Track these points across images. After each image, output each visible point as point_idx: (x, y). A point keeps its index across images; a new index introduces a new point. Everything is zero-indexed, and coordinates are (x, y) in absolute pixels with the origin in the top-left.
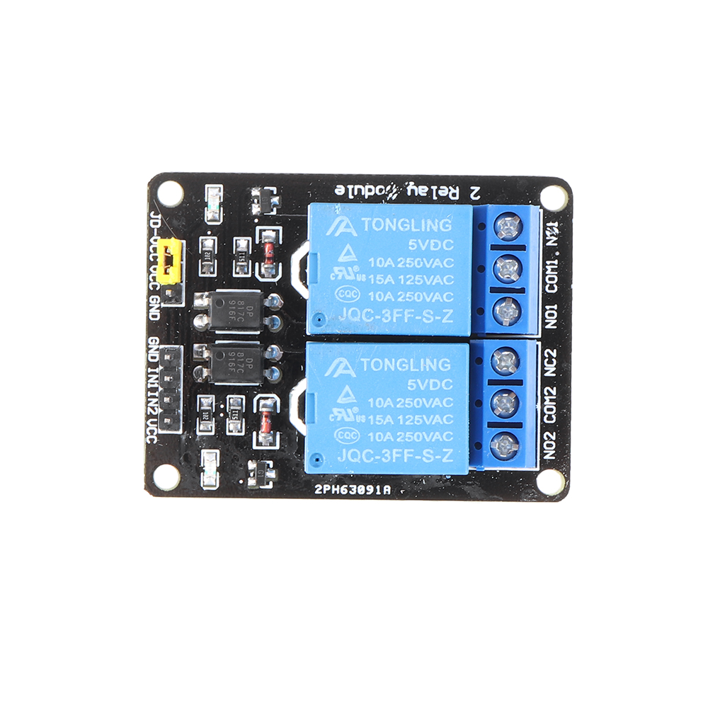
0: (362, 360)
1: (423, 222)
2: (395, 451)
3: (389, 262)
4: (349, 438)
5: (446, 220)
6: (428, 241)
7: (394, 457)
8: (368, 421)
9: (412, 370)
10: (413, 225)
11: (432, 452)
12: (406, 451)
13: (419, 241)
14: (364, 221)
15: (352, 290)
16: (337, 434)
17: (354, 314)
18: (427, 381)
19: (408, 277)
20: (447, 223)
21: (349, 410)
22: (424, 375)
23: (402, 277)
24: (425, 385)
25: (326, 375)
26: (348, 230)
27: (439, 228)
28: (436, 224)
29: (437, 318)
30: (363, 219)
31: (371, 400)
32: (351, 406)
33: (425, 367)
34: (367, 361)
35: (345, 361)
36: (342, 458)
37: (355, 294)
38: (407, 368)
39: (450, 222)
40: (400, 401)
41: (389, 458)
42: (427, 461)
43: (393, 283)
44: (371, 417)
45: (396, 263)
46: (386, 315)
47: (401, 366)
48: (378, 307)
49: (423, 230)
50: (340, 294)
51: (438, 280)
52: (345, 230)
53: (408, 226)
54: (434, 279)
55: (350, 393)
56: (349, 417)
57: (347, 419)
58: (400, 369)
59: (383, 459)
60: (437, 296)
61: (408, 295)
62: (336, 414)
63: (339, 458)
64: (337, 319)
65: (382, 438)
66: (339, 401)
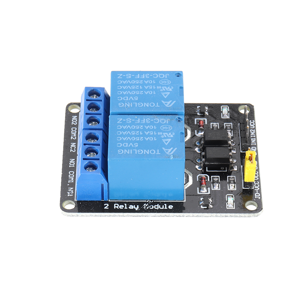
0: (159, 106)
1: (131, 153)
2: (144, 77)
3: (147, 139)
4: (164, 81)
5: (121, 153)
6: (129, 146)
7: (144, 75)
8: (156, 86)
9: (136, 103)
10: (136, 152)
11: (127, 77)
12: (139, 77)
13: (133, 146)
14: (159, 153)
15: (164, 129)
16: (169, 83)
17: (163, 121)
18: (129, 99)
19: (138, 134)
20: (120, 153)
21: (164, 90)
22: (131, 101)
23: (141, 134)
24: (130, 98)
25: (175, 101)
26: (167, 150)
27: (124, 151)
28: (125, 152)
29: (125, 120)
30: (160, 154)
31: (154, 93)
32: (164, 91)
33: (130, 104)
34: (156, 106)
35: (167, 106)
36: (167, 75)
37: (163, 128)
38: (138, 104)
39: (118, 153)
40: (141, 93)
41: (146, 75)
42: (129, 74)
43: (145, 132)
44: (154, 88)
45: (144, 138)
46: (148, 121)
47: (141, 105)
48: (152, 123)
49: (131, 150)
50: (170, 128)
51: (124, 133)
52: (168, 150)
53: (138, 151)
54: (126, 133)
55: (164, 96)
56: (164, 88)
57: (166, 87)
58: (141, 103)
59: (149, 75)
60: (125, 127)
61: (138, 128)
62: (170, 89)
63: (168, 75)
64: (171, 120)
65: (149, 82)
66: (169, 93)
